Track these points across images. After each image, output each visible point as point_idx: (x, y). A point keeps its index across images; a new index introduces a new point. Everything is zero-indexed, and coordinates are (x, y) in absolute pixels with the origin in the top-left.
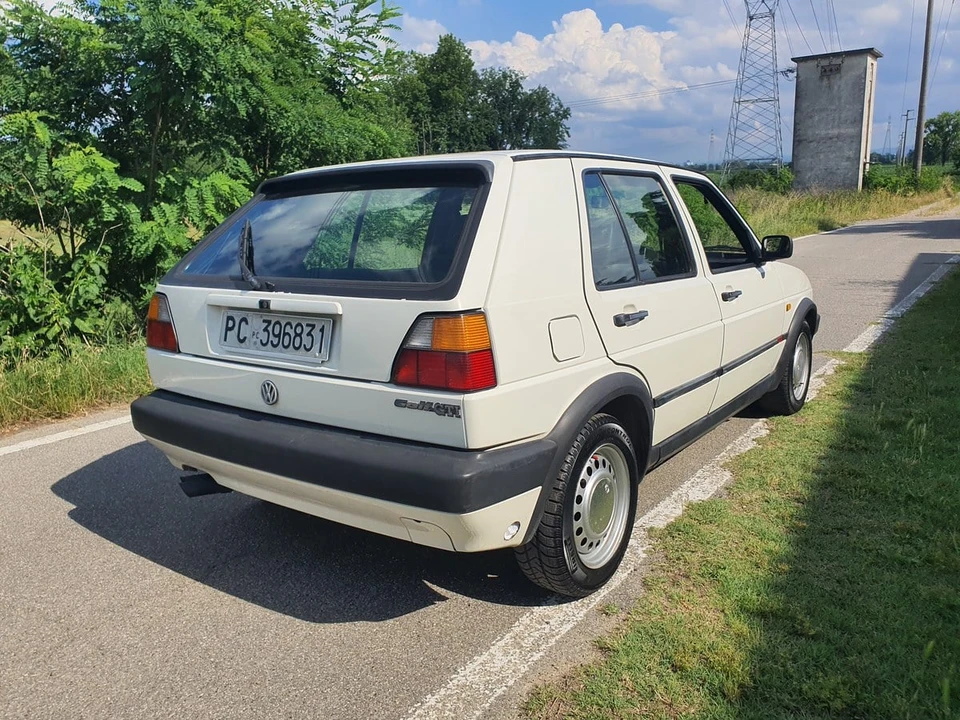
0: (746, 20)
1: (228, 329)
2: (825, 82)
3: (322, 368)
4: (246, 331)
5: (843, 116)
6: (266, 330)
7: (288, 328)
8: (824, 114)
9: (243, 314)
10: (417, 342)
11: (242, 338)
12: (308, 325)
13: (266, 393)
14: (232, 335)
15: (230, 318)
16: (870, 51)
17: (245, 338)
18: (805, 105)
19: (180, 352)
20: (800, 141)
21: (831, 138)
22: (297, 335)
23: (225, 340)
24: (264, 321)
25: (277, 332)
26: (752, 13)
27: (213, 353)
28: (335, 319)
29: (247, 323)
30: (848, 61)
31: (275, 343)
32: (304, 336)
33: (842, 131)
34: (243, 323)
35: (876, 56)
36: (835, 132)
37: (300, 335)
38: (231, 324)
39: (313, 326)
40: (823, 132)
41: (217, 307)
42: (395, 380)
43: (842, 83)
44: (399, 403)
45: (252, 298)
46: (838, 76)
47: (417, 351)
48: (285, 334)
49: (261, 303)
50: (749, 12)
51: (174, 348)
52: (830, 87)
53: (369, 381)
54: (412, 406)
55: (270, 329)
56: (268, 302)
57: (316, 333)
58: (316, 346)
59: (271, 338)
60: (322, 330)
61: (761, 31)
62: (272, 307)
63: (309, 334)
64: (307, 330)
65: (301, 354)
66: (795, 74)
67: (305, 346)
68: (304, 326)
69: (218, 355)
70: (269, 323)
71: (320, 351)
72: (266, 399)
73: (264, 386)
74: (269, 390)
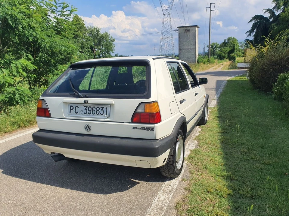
0: (163, 16)
1: (71, 109)
2: (186, 34)
3: (107, 119)
4: (78, 110)
5: (191, 43)
6: (85, 109)
7: (94, 109)
8: (186, 42)
9: (77, 105)
10: (139, 111)
11: (76, 112)
12: (101, 107)
13: (87, 128)
14: (73, 111)
15: (71, 106)
16: (196, 26)
17: (78, 112)
18: (181, 40)
19: (51, 117)
20: (180, 50)
21: (188, 49)
22: (97, 110)
23: (70, 113)
24: (85, 107)
25: (90, 110)
26: (164, 14)
27: (65, 117)
28: (110, 105)
29: (78, 107)
30: (191, 28)
31: (89, 113)
33: (191, 47)
34: (77, 108)
35: (198, 27)
36: (189, 47)
37: (99, 110)
38: (72, 108)
39: (103, 108)
40: (186, 47)
41: (66, 103)
42: (133, 121)
43: (190, 34)
44: (134, 128)
45: (81, 100)
46: (189, 32)
47: (140, 113)
48: (93, 110)
49: (85, 101)
50: (163, 13)
51: (50, 116)
52: (187, 35)
53: (123, 122)
54: (138, 129)
55: (87, 109)
56: (87, 101)
58: (105, 113)
59: (88, 111)
60: (107, 108)
61: (167, 18)
62: (89, 102)
63: (102, 110)
64: (101, 109)
65: (99, 116)
66: (178, 31)
67: (101, 113)
68: (100, 108)
69: (67, 118)
70: (87, 107)
71: (106, 115)
72: (87, 130)
73: (86, 126)
74: (87, 127)
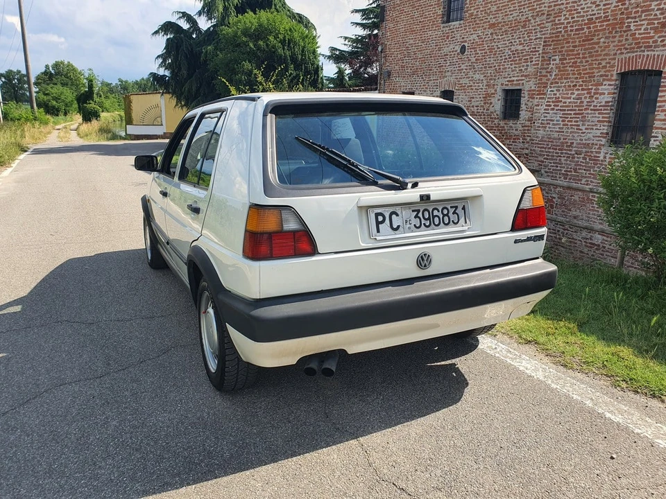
1: (378, 223)
3: (468, 233)
4: (396, 221)
6: (416, 216)
7: (436, 213)
9: (392, 209)
11: (395, 227)
12: (451, 207)
13: (423, 261)
14: (385, 227)
15: (377, 215)
17: (399, 227)
19: (318, 254)
22: (444, 215)
23: (378, 231)
24: (413, 211)
25: (427, 216)
27: (364, 245)
29: (397, 215)
31: (428, 224)
32: (450, 214)
34: (394, 216)
37: (447, 215)
38: (380, 218)
39: (456, 207)
41: (365, 209)
42: (514, 229)
44: (516, 242)
47: (526, 210)
48: (434, 217)
49: (422, 197)
51: (312, 250)
53: (496, 234)
54: (525, 241)
55: (420, 215)
56: (429, 196)
57: (460, 211)
58: (462, 220)
59: (423, 222)
60: (464, 208)
62: (432, 198)
63: (454, 213)
64: (451, 210)
65: (451, 227)
67: (453, 221)
68: (449, 208)
69: (370, 245)
70: (418, 211)
71: (466, 223)
72: (423, 265)
73: (422, 257)
74: (425, 259)
